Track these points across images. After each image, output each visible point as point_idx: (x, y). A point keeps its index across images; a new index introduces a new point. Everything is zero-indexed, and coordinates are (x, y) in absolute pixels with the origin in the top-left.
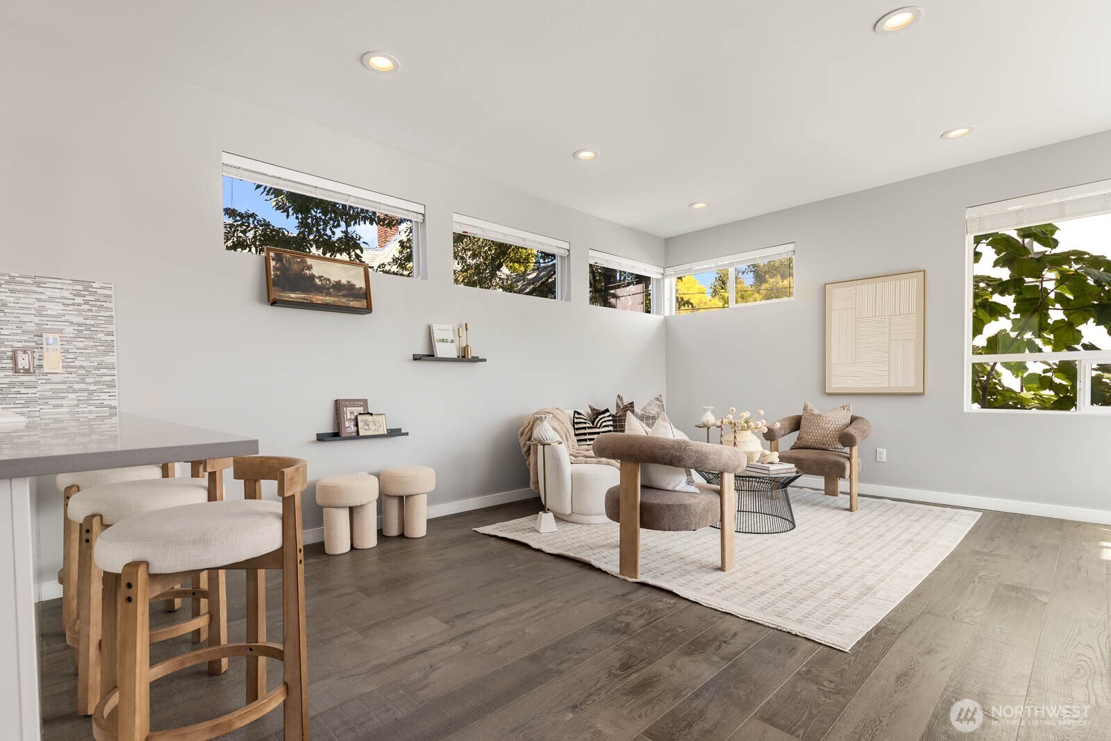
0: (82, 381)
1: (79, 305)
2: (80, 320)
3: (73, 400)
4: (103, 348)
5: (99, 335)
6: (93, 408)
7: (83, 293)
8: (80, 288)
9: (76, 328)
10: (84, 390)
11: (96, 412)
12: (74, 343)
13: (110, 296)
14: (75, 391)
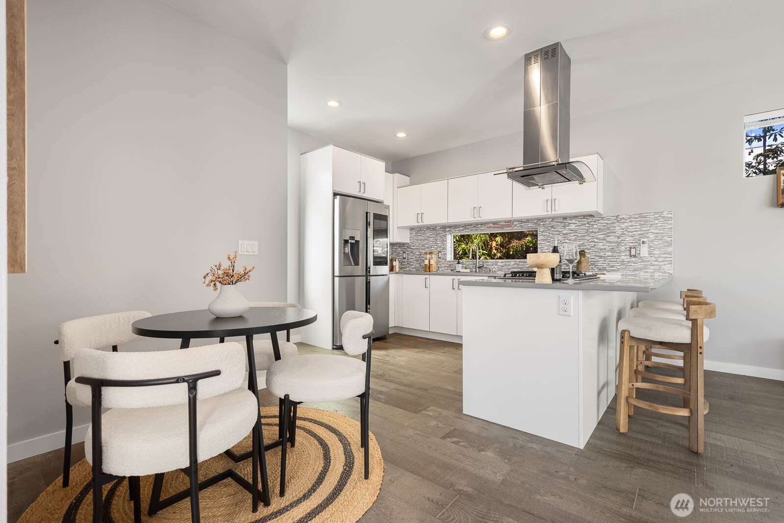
0: (656, 261)
1: (657, 224)
2: (657, 231)
3: (652, 269)
4: (667, 244)
5: (665, 238)
6: (661, 274)
7: (659, 218)
8: (657, 216)
9: (655, 235)
10: (657, 265)
11: (662, 276)
12: (654, 242)
13: (671, 218)
14: (653, 265)
